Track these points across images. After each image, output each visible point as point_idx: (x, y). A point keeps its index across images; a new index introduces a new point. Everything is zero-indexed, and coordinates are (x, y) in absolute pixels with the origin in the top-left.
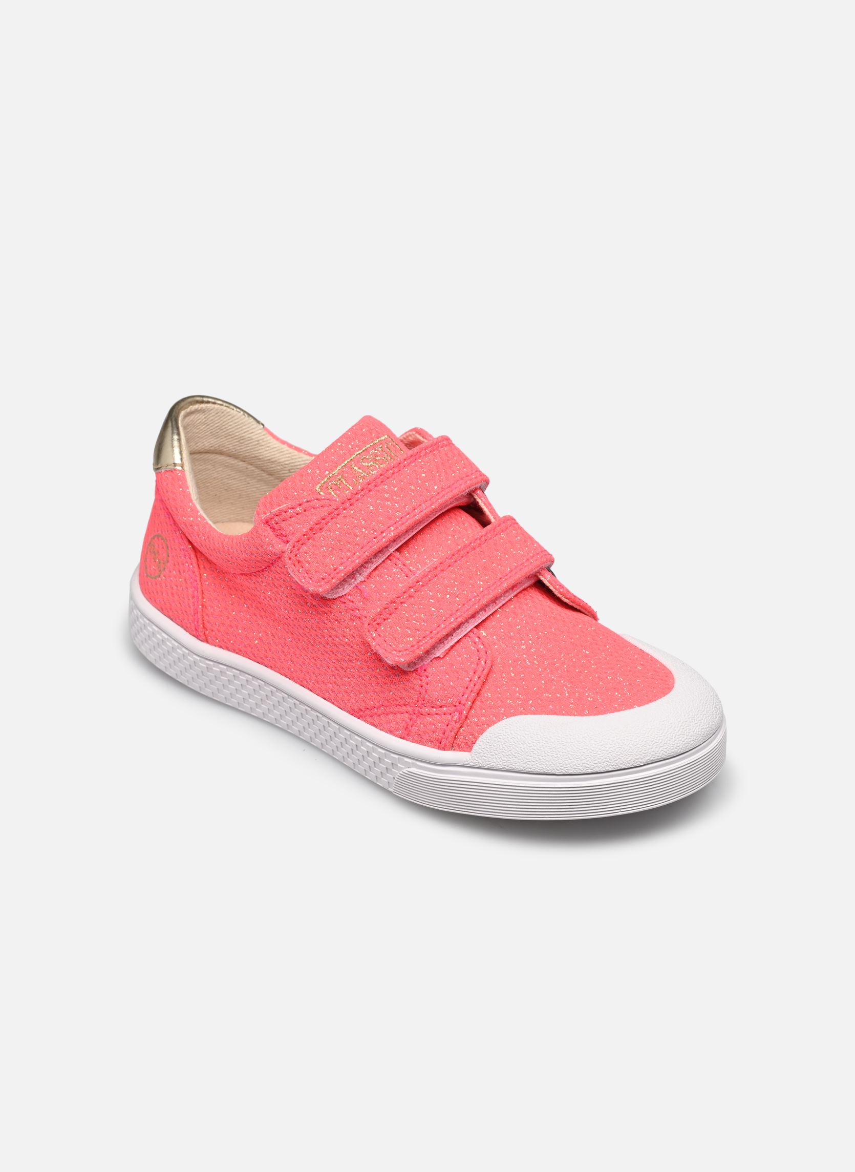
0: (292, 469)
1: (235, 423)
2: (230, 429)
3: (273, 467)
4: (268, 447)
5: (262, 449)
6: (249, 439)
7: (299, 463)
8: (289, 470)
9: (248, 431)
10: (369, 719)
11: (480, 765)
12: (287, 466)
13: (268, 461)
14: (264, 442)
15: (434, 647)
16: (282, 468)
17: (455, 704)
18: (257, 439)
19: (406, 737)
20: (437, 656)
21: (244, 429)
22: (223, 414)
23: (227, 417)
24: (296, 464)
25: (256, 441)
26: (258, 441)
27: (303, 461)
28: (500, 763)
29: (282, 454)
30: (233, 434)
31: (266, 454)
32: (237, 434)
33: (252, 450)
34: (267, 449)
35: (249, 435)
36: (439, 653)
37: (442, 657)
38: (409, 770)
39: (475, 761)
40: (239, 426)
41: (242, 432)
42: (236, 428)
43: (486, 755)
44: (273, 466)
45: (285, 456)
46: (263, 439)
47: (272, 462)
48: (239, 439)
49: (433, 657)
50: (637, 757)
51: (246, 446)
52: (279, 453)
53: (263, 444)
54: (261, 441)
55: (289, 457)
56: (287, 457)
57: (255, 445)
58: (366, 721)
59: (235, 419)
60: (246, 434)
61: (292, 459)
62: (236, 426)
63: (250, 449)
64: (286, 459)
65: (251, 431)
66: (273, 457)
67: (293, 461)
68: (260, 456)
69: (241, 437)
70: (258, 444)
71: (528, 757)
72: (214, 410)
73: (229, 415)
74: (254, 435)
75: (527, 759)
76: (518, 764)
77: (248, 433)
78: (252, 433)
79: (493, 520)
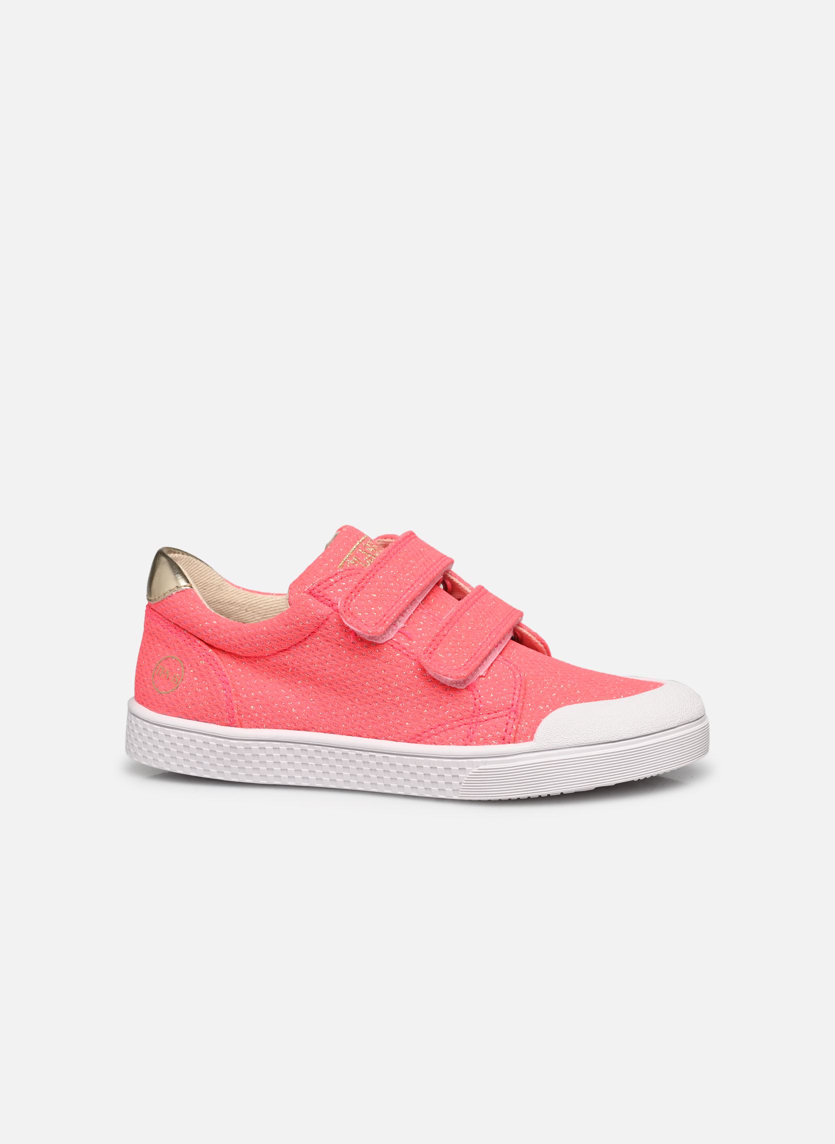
0: (248, 608)
1: (200, 571)
2: (196, 576)
3: (232, 609)
4: (227, 591)
5: (223, 593)
6: (211, 585)
7: (255, 602)
8: (246, 609)
9: (211, 577)
10: (428, 740)
11: (546, 747)
12: (244, 606)
13: (228, 603)
14: (223, 586)
15: (476, 670)
16: (239, 609)
17: (508, 707)
18: (218, 585)
19: (470, 743)
20: (481, 675)
21: (207, 576)
22: (190, 564)
23: (193, 566)
24: (253, 602)
25: (217, 586)
26: (219, 586)
27: (258, 599)
28: (563, 742)
29: (239, 595)
30: (198, 582)
31: (226, 597)
32: (202, 581)
33: (214, 595)
34: (227, 592)
35: (212, 581)
36: (482, 672)
37: (484, 675)
38: (479, 768)
39: (540, 745)
40: (203, 574)
41: (206, 579)
42: (200, 575)
43: (548, 738)
44: (232, 607)
45: (242, 597)
46: (222, 584)
47: (231, 604)
48: (203, 586)
49: (478, 676)
50: (671, 720)
51: (208, 592)
52: (237, 595)
53: (223, 588)
54: (221, 586)
55: (246, 597)
56: (244, 598)
57: (217, 590)
58: (426, 743)
59: (200, 568)
60: (209, 580)
61: (249, 599)
62: (201, 573)
63: (213, 594)
64: (244, 599)
65: (213, 578)
66: (232, 599)
67: (250, 600)
68: (221, 599)
69: (205, 584)
70: (219, 588)
71: (586, 732)
72: (184, 559)
73: (195, 564)
74: (216, 581)
75: (586, 734)
76: (579, 739)
77: (210, 579)
78: (214, 579)
79: (469, 591)
